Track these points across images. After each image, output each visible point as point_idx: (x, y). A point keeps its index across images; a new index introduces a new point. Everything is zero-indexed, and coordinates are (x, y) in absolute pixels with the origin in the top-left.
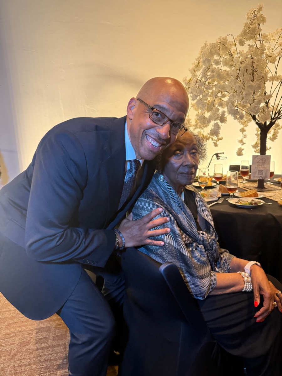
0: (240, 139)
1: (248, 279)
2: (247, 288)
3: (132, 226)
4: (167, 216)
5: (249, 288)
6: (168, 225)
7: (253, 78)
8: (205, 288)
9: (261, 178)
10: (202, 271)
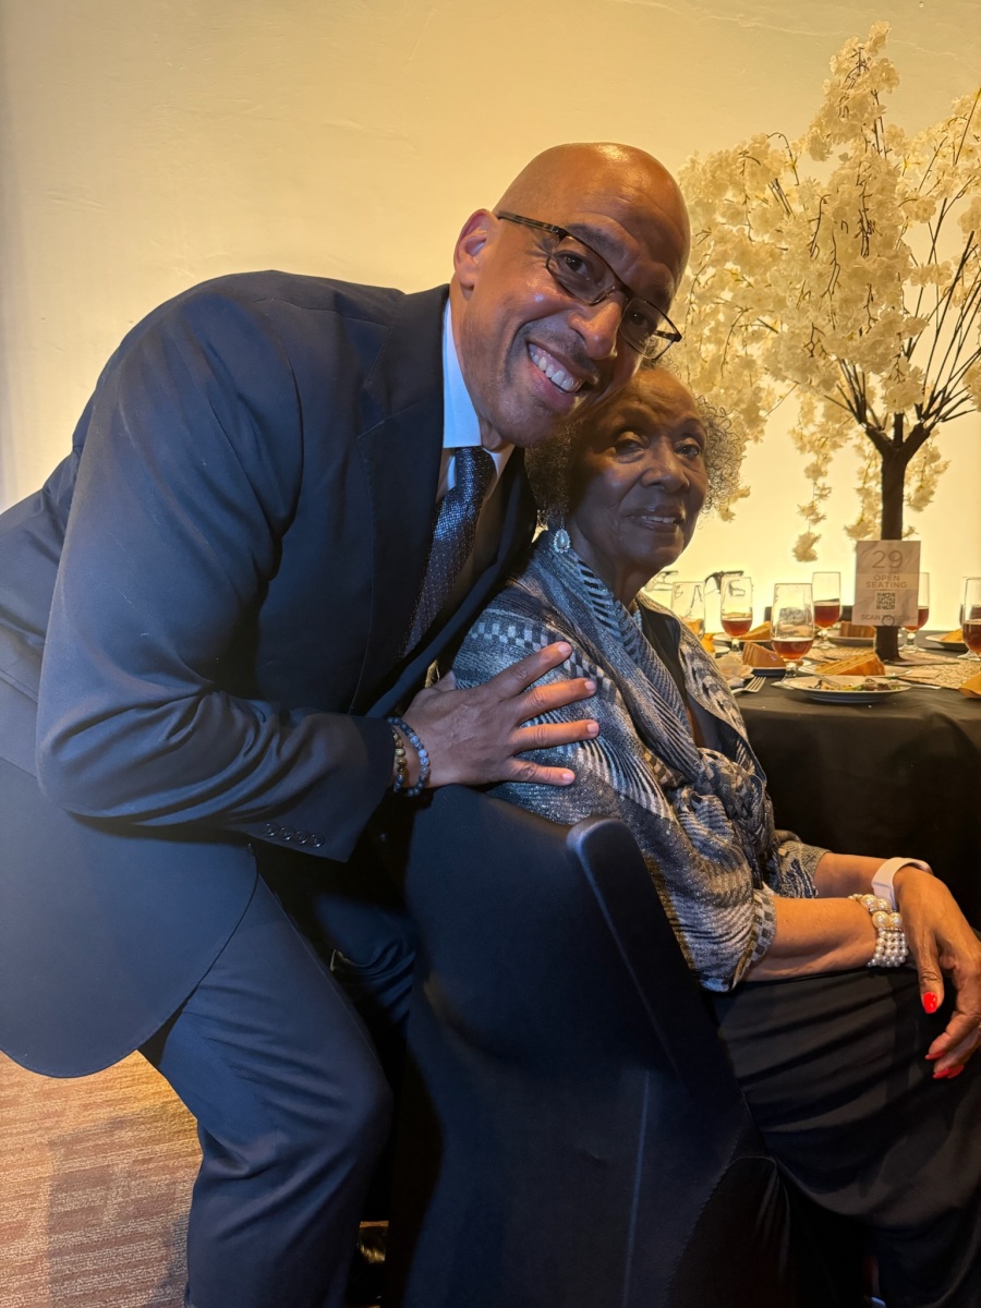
0: (806, 503)
1: (891, 919)
2: (888, 951)
3: (456, 707)
4: (586, 675)
5: (896, 951)
6: (589, 709)
7: (868, 248)
8: (734, 941)
9: (888, 623)
10: (720, 881)
